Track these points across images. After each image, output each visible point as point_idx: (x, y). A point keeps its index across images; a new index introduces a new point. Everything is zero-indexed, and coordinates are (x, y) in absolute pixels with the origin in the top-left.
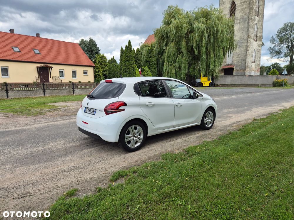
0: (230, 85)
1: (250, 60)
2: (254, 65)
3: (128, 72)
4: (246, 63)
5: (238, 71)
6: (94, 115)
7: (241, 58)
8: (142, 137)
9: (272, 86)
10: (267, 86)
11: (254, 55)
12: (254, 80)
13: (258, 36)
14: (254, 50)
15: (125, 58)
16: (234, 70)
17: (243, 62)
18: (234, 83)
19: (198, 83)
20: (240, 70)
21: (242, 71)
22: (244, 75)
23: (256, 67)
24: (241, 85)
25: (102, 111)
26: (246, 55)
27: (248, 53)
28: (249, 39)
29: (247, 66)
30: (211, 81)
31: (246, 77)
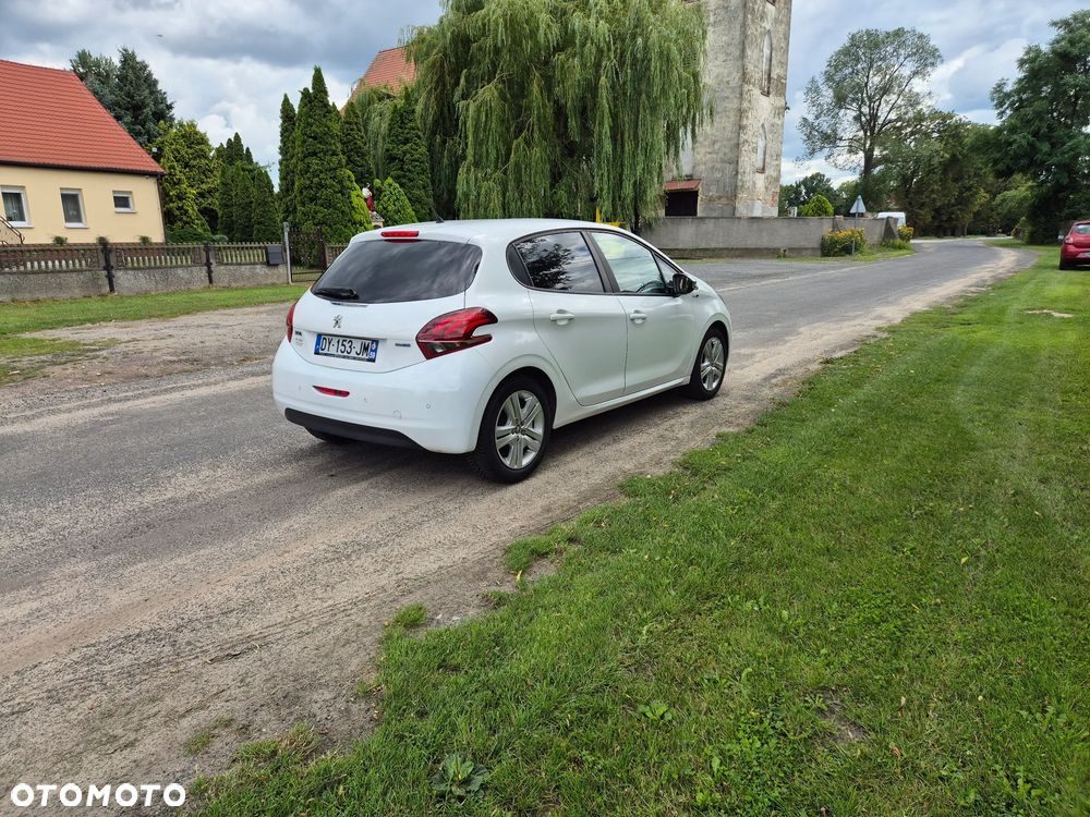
0: (692, 250)
1: (750, 161)
2: (760, 180)
3: (319, 202)
4: (737, 172)
5: (711, 200)
6: (373, 360)
7: (721, 155)
8: (539, 430)
9: (819, 253)
10: (804, 252)
11: (761, 144)
12: (764, 234)
13: (774, 75)
14: (763, 125)
15: (304, 142)
16: (699, 198)
17: (729, 169)
18: (703, 246)
20: (720, 198)
21: (724, 201)
22: (733, 217)
23: (767, 188)
24: (726, 252)
25: (409, 345)
26: (737, 145)
27: (743, 137)
28: (746, 87)
29: (740, 184)
31: (742, 222)
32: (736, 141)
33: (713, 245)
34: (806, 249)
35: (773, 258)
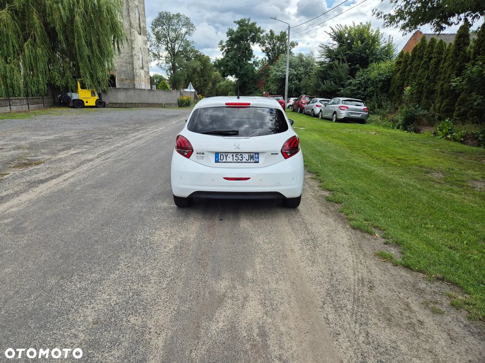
1: (138, 64)
2: (142, 72)
4: (133, 69)
5: (122, 80)
6: (258, 162)
7: (124, 60)
9: (178, 106)
10: (172, 106)
11: (141, 56)
12: (155, 96)
13: (141, 26)
14: (140, 48)
16: (116, 79)
17: (129, 66)
18: (130, 102)
19: (74, 100)
20: (126, 79)
21: (129, 81)
22: (134, 88)
23: (145, 76)
25: (276, 154)
26: (132, 56)
27: (134, 53)
28: (132, 30)
29: (135, 73)
30: (97, 97)
32: (130, 54)
33: (134, 102)
34: (173, 104)
35: (160, 107)
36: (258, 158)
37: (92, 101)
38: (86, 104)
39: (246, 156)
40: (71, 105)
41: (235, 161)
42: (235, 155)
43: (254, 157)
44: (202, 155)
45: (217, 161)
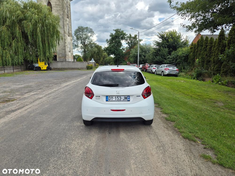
0: (61, 68)
1: (68, 50)
2: (70, 53)
4: (65, 52)
5: (60, 57)
6: (129, 101)
7: (61, 48)
9: (86, 69)
10: (84, 69)
11: (69, 46)
12: (76, 65)
13: (70, 33)
14: (69, 43)
16: (57, 57)
17: (64, 51)
18: (63, 67)
19: (36, 67)
20: (62, 57)
21: (63, 58)
22: (66, 61)
23: (71, 55)
24: (68, 69)
25: (140, 96)
27: (66, 45)
28: (65, 34)
29: (66, 54)
30: (47, 65)
31: (71, 62)
32: (64, 45)
33: (65, 67)
34: (84, 68)
35: (78, 70)
36: (129, 98)
37: (45, 67)
38: (42, 69)
39: (123, 98)
40: (34, 69)
41: (117, 100)
42: (117, 97)
43: (127, 98)
44: (98, 97)
45: (107, 101)
